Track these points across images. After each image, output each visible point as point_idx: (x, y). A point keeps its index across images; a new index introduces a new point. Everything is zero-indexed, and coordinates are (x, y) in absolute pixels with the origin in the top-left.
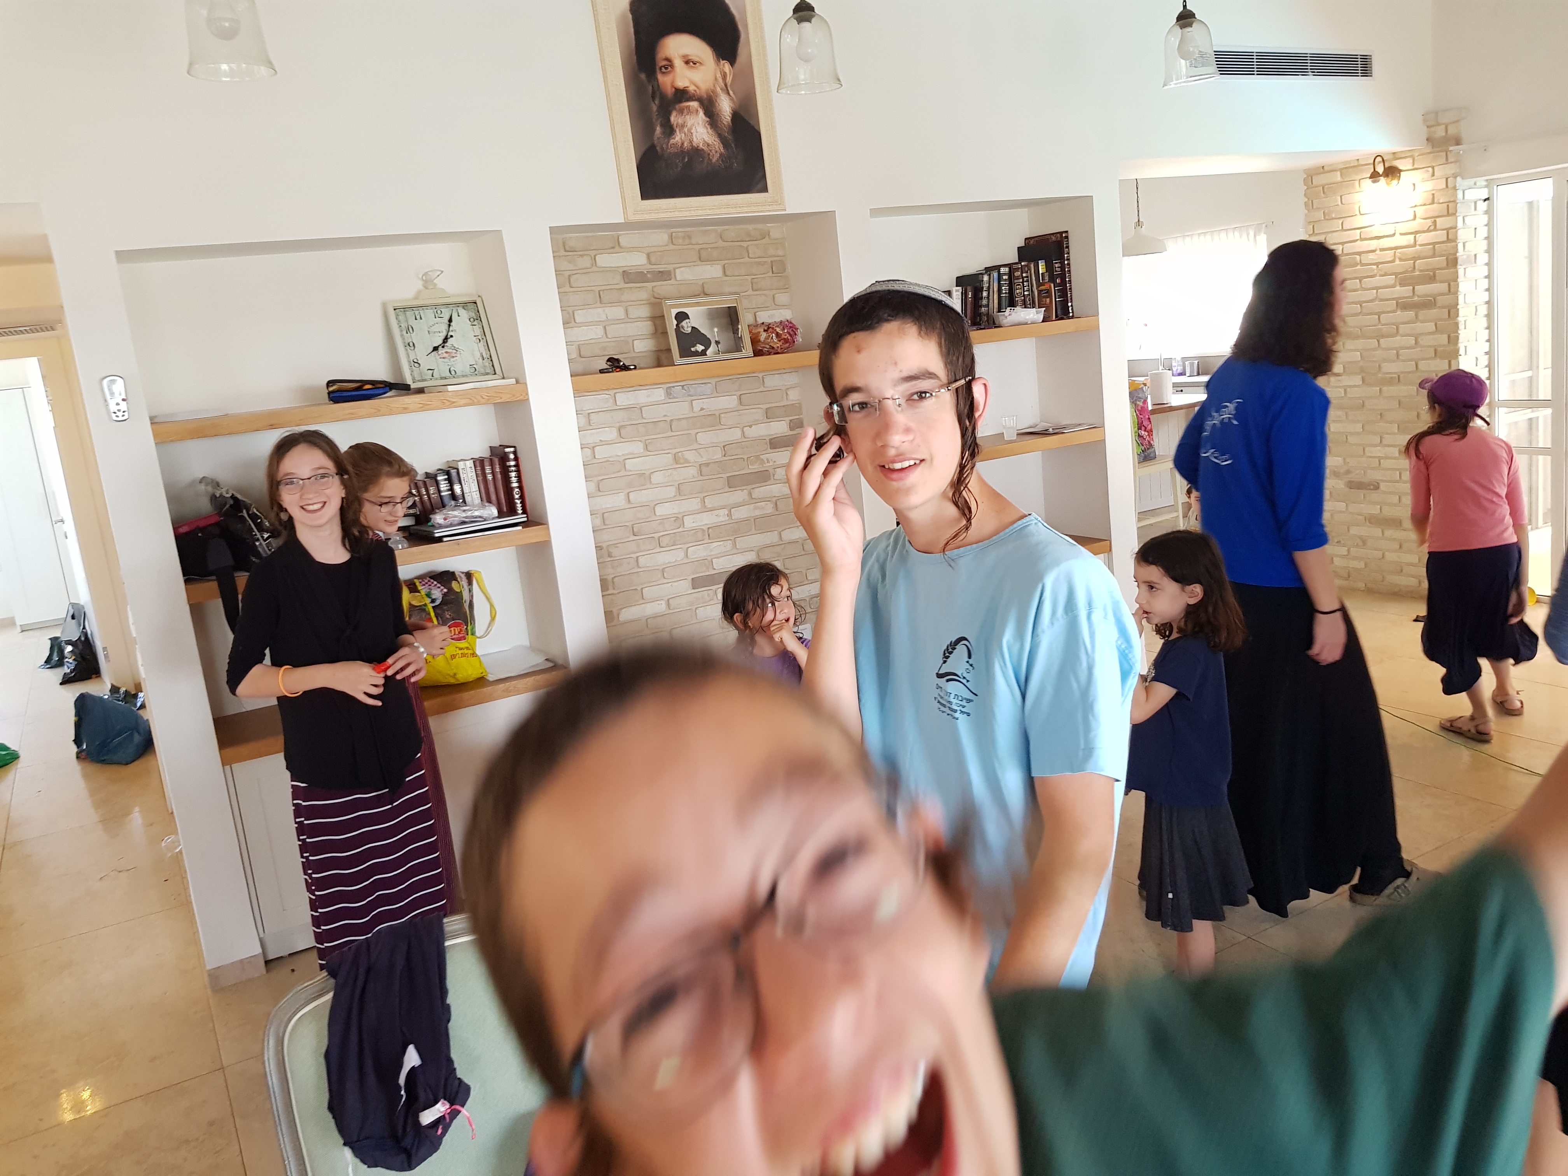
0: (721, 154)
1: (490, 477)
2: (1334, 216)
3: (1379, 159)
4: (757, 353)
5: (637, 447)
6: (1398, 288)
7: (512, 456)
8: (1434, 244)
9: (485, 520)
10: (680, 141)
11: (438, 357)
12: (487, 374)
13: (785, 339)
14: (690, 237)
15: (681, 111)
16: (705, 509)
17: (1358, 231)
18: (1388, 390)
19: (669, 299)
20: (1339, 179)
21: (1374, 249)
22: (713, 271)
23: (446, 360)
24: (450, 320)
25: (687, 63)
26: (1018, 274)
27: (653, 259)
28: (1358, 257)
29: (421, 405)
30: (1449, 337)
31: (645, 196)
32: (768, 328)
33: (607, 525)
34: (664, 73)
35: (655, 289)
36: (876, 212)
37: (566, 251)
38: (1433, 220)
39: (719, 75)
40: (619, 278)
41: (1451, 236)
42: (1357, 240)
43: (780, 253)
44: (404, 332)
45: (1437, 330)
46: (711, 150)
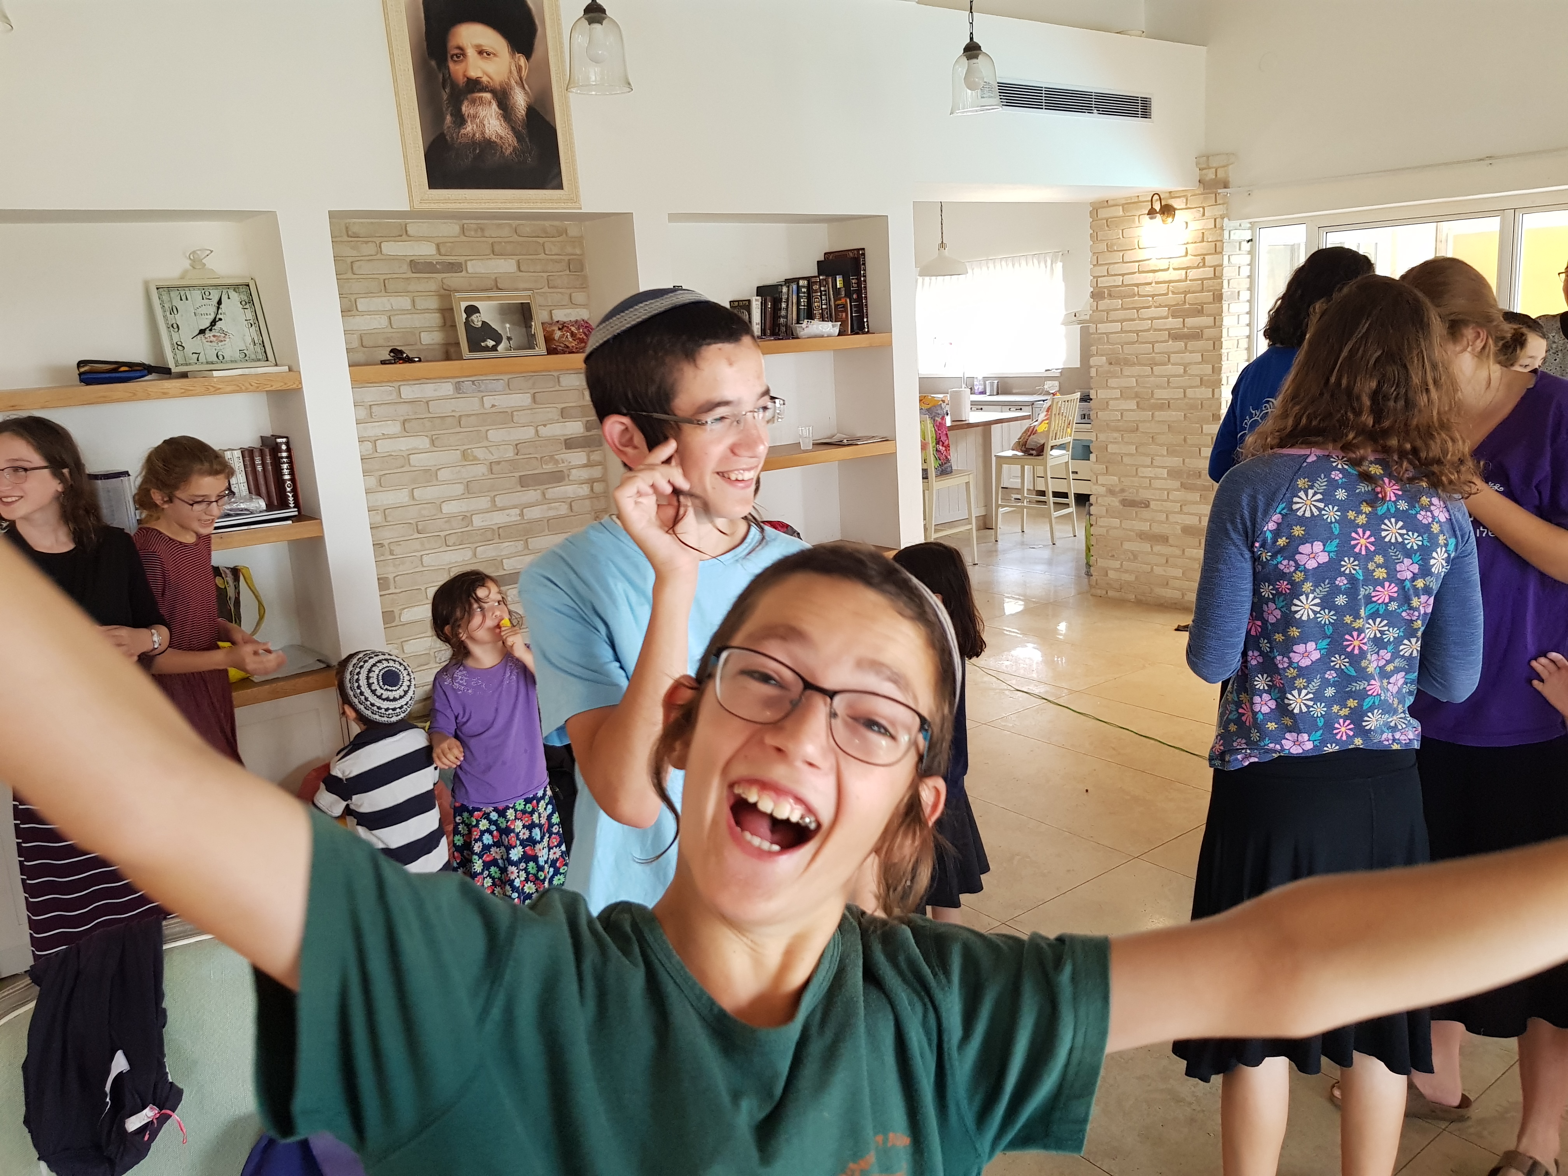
0: (515, 148)
1: (259, 468)
2: (1115, 249)
3: (1156, 197)
4: (551, 351)
5: (423, 442)
6: (1170, 319)
7: (284, 447)
8: (1202, 280)
9: (252, 513)
10: (471, 131)
11: (204, 341)
12: (259, 360)
13: (579, 338)
14: (482, 230)
15: (473, 102)
16: (495, 508)
17: (1137, 264)
18: (1160, 415)
19: (458, 291)
20: (1121, 213)
21: (1150, 281)
22: (505, 266)
23: (213, 344)
24: (220, 302)
25: (480, 53)
26: (816, 287)
27: (443, 251)
28: (1136, 288)
29: (183, 391)
30: (1213, 366)
31: (433, 184)
32: (563, 327)
33: (389, 522)
34: (455, 61)
35: (444, 281)
36: (674, 217)
37: (348, 236)
38: (1202, 257)
39: (513, 68)
40: (405, 267)
41: (1217, 274)
42: (1135, 273)
43: (578, 251)
44: (168, 313)
45: (1204, 361)
46: (504, 143)
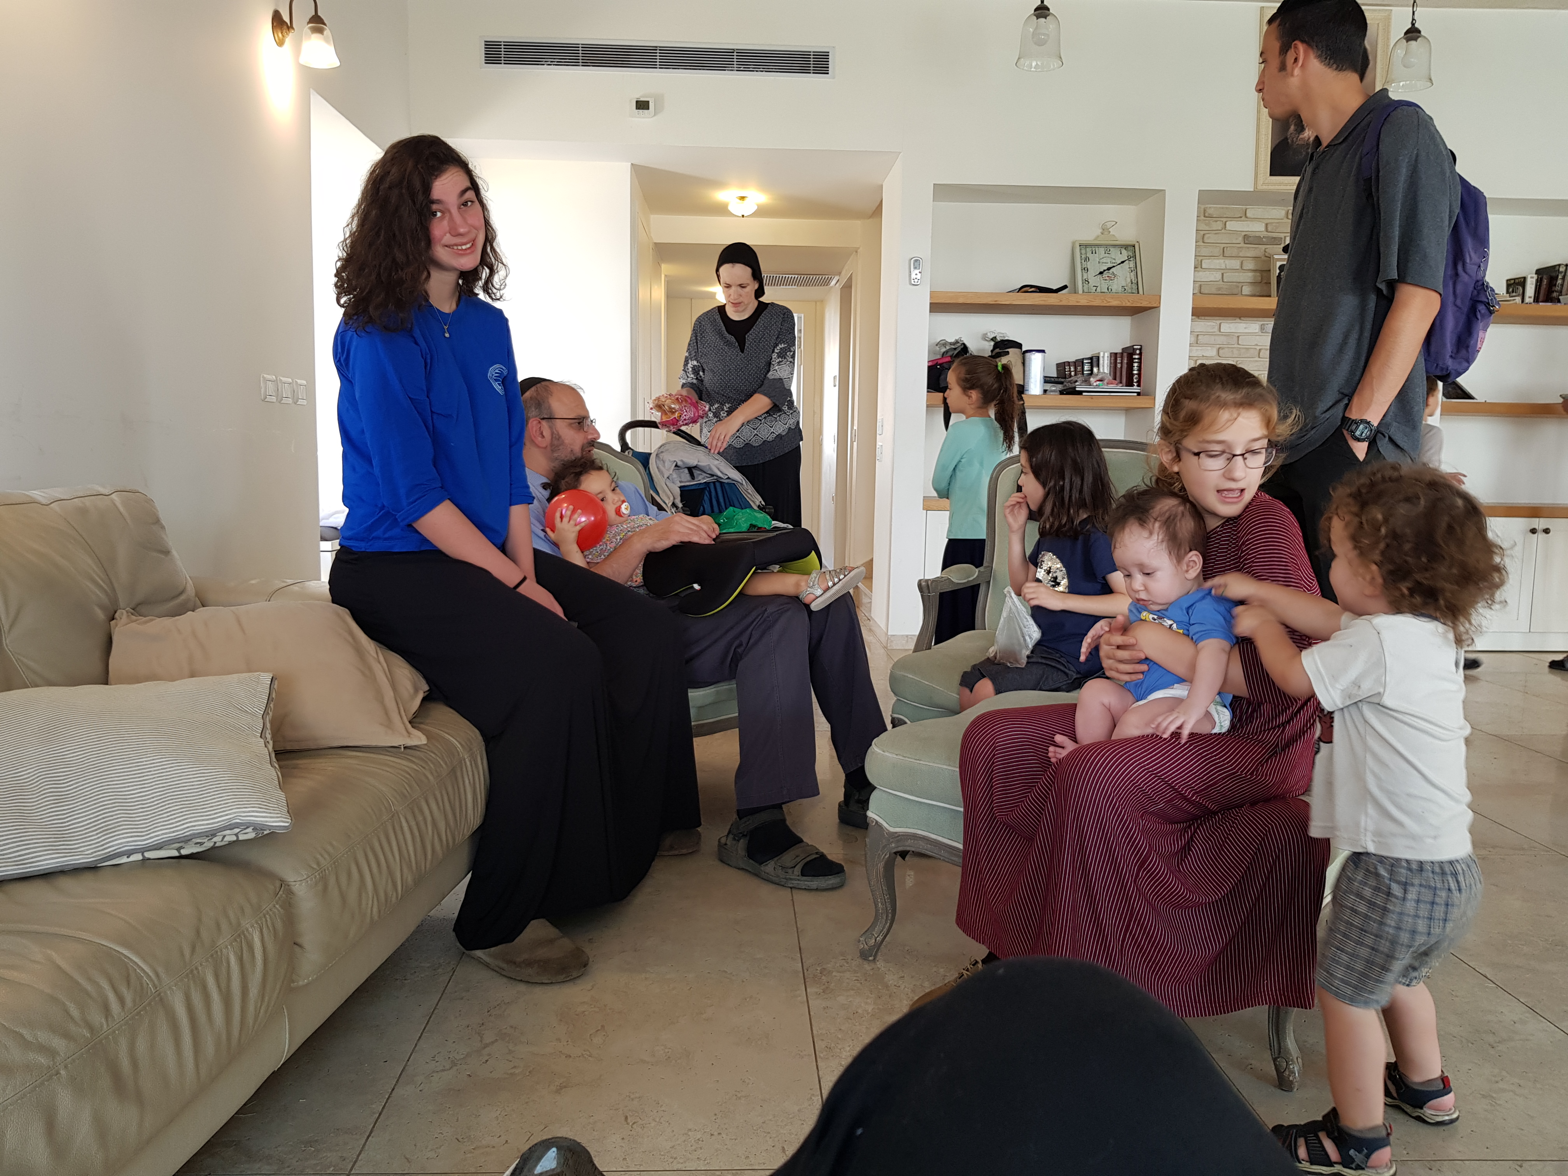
1: (1119, 365)
7: (1138, 352)
10: (1307, 137)
11: (1101, 279)
19: (1276, 254)
23: (1106, 281)
27: (1269, 229)
35: (1267, 250)
37: (1205, 217)
40: (1240, 239)
44: (1083, 261)
